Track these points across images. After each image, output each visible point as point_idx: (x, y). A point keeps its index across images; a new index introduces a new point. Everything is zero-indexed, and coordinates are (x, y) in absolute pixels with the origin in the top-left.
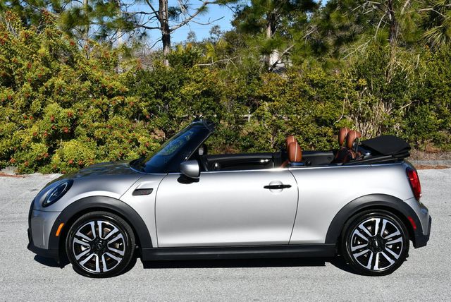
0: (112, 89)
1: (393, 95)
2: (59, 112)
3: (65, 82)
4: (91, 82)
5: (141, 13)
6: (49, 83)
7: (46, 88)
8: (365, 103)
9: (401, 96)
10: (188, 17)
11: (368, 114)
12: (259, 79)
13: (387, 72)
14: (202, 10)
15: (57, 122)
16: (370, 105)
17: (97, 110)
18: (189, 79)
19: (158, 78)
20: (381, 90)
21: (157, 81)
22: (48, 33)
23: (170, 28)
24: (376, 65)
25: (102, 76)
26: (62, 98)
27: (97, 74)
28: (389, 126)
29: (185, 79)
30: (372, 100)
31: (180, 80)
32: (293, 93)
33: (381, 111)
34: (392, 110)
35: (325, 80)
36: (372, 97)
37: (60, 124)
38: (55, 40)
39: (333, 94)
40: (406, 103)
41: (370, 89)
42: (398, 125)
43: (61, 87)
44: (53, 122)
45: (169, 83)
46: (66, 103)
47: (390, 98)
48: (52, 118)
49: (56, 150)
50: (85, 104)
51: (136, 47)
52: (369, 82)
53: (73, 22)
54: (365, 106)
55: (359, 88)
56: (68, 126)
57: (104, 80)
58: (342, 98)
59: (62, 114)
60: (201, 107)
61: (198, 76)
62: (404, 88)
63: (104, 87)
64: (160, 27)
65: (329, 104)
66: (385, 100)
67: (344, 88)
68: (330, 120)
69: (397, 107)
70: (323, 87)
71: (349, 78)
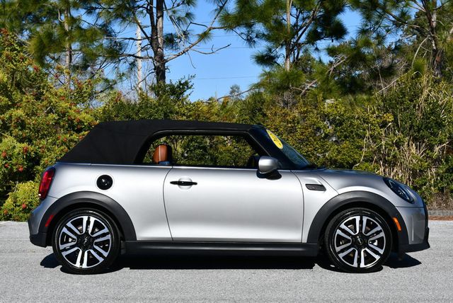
0: (80, 122)
1: (425, 133)
2: (14, 147)
3: (27, 114)
4: (58, 115)
5: (129, 39)
6: (7, 115)
7: (3, 121)
8: (390, 143)
9: (435, 135)
10: (187, 45)
11: (394, 157)
12: (264, 115)
13: (419, 106)
14: (204, 36)
15: (11, 160)
16: (398, 144)
17: (62, 148)
18: (177, 113)
19: (139, 111)
20: (411, 127)
21: (137, 114)
22: (7, 56)
23: (165, 58)
24: (404, 96)
25: (70, 109)
26: (20, 133)
27: (64, 105)
28: (420, 171)
29: (171, 112)
30: (400, 139)
31: (165, 114)
32: (304, 130)
33: (412, 153)
34: (425, 152)
35: (343, 115)
36: (400, 135)
37: (14, 161)
38: (16, 65)
39: (352, 132)
40: (441, 142)
41: (398, 125)
42: (434, 170)
43: (19, 118)
44: (5, 158)
45: (151, 116)
46: (25, 138)
47: (423, 137)
48: (4, 154)
49: (10, 194)
50: (50, 141)
51: (121, 78)
52: (395, 116)
53: (44, 47)
54: (391, 146)
55: (384, 125)
56: (23, 164)
57: (72, 112)
58: (362, 137)
59: (16, 151)
60: (188, 145)
61: (187, 109)
62: (440, 125)
63: (72, 121)
64: (153, 56)
65: (346, 144)
66: (415, 140)
67: (366, 125)
68: (348, 163)
69: (431, 148)
70: (341, 124)
71: (373, 113)
